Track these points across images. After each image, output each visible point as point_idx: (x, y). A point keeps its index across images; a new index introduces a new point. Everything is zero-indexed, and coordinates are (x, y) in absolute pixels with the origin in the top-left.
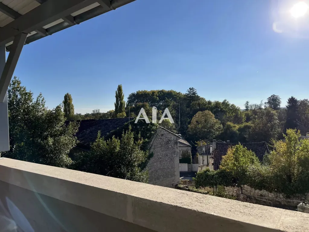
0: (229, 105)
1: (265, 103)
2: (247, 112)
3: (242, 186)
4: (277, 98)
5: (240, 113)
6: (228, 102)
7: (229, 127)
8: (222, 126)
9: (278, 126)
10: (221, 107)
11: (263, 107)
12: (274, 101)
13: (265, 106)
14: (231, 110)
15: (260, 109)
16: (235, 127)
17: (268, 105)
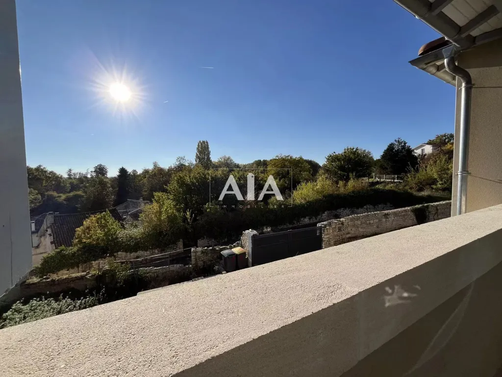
0: (46, 172)
1: (92, 172)
2: (70, 180)
3: (115, 254)
4: (104, 167)
5: (63, 181)
6: (44, 168)
7: (51, 198)
8: (39, 196)
9: (111, 193)
10: (34, 174)
11: (89, 176)
12: (101, 170)
13: (91, 175)
14: (50, 178)
15: (86, 177)
16: (60, 197)
17: (94, 174)
